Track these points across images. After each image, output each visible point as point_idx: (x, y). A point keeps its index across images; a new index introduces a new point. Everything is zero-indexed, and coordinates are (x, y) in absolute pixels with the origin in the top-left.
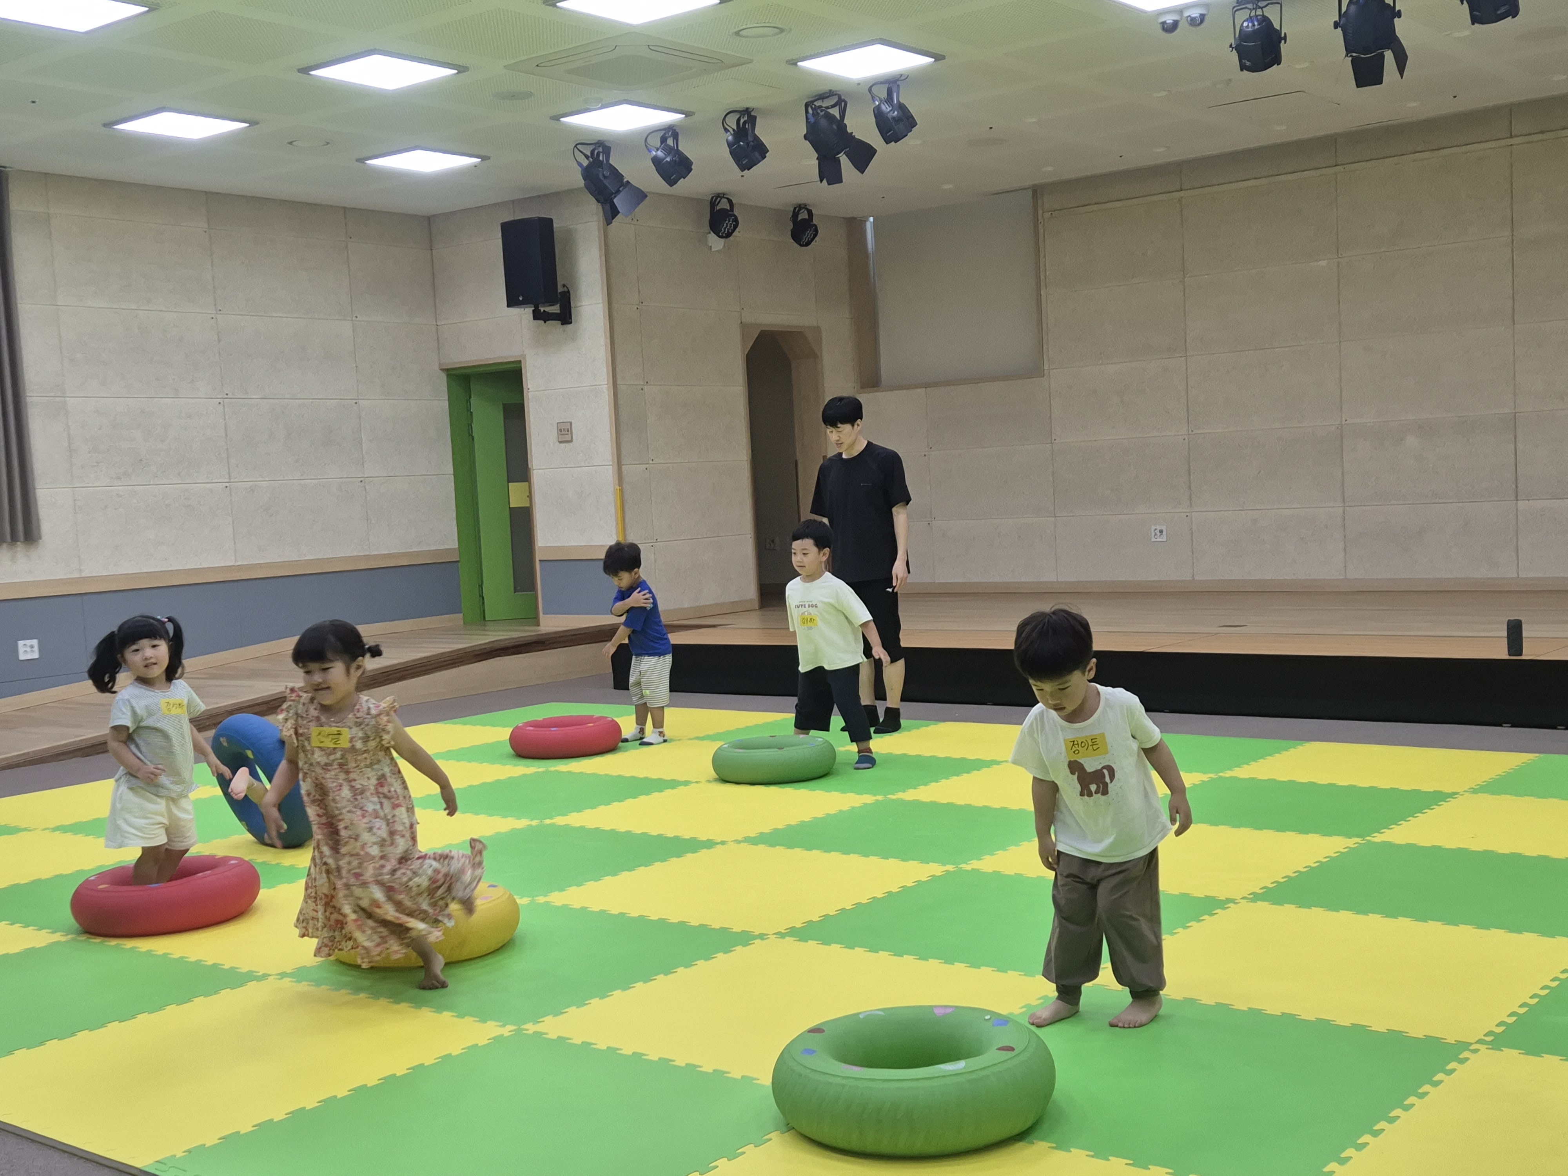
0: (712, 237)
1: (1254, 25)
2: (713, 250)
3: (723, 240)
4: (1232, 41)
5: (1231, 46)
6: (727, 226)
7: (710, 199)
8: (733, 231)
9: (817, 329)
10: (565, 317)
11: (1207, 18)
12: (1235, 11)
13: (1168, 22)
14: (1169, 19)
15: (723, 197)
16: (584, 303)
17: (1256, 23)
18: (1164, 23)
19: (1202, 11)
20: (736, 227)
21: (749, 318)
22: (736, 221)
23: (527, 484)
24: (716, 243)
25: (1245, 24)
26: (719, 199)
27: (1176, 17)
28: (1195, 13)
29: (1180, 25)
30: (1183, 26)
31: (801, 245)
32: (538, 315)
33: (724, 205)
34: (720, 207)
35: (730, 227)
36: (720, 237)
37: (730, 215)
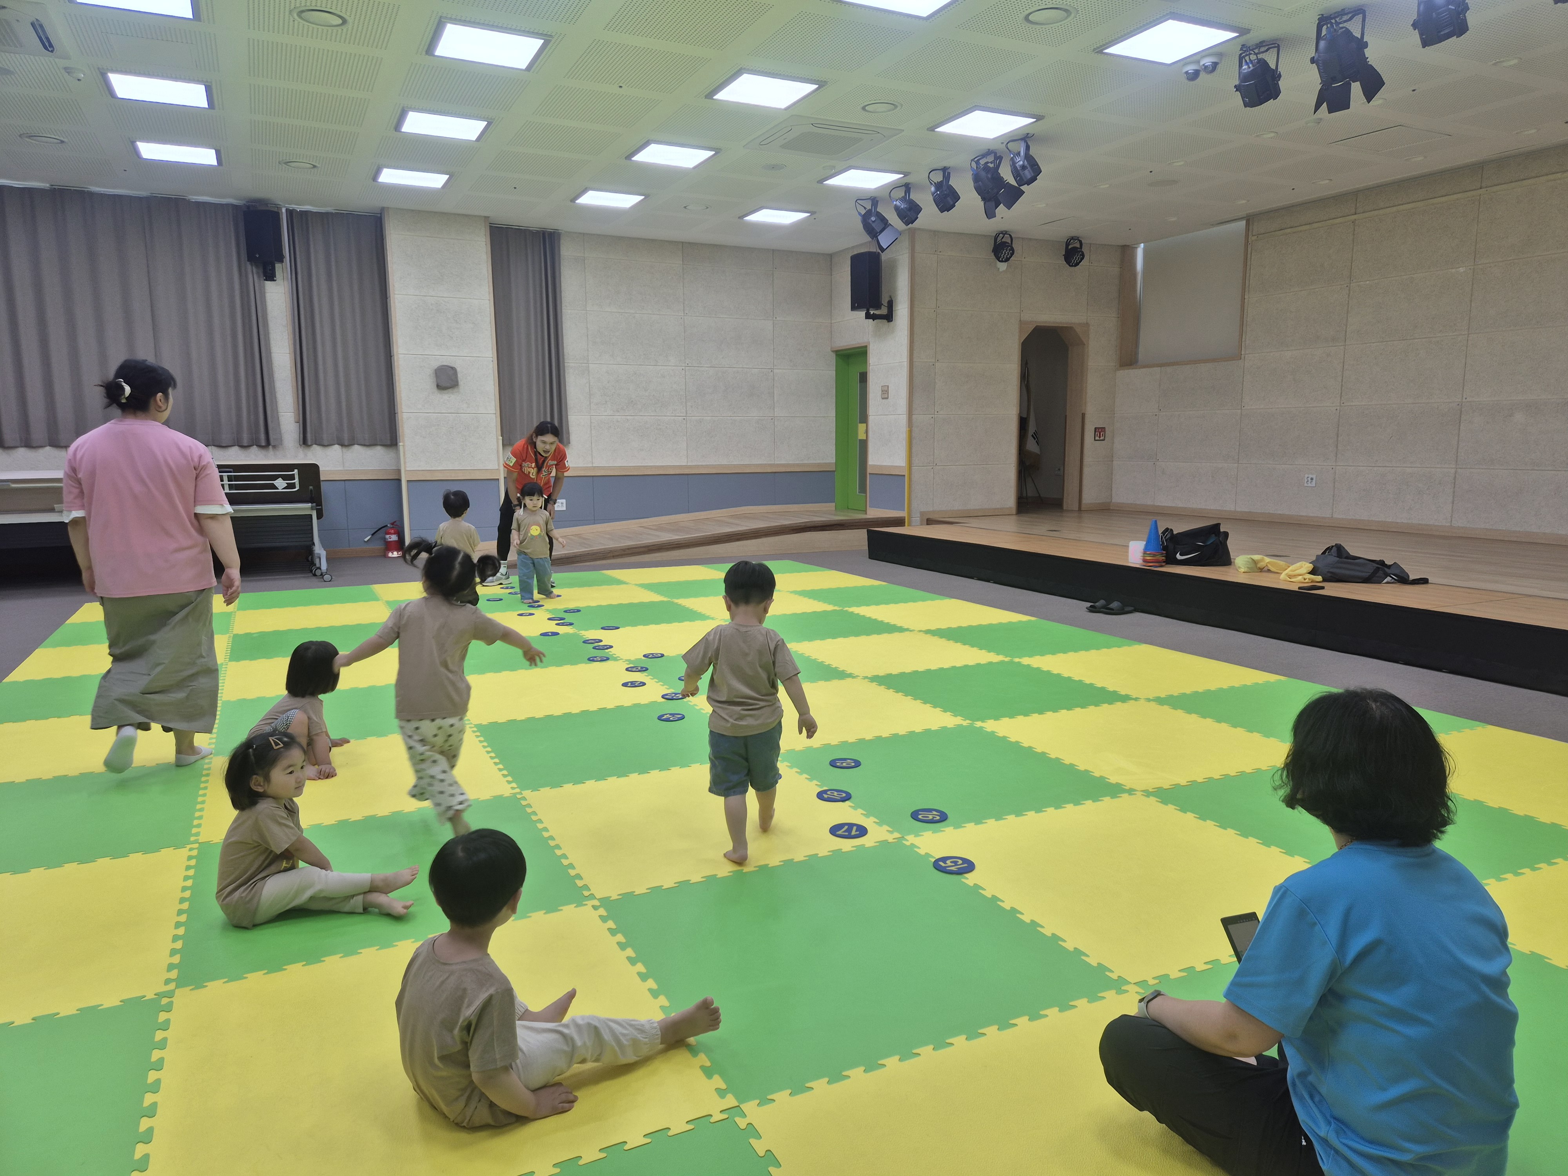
0: (997, 261)
2: (1000, 270)
3: (1005, 263)
6: (1005, 254)
7: (995, 234)
8: (1010, 257)
9: (1087, 325)
10: (889, 317)
15: (1006, 234)
16: (899, 308)
20: (1012, 254)
21: (1027, 316)
22: (1012, 250)
23: (865, 424)
24: (1002, 266)
26: (1001, 235)
30: (1202, 73)
31: (1072, 266)
32: (868, 316)
33: (1007, 239)
34: (1003, 240)
35: (1008, 254)
36: (1002, 261)
37: (1008, 246)
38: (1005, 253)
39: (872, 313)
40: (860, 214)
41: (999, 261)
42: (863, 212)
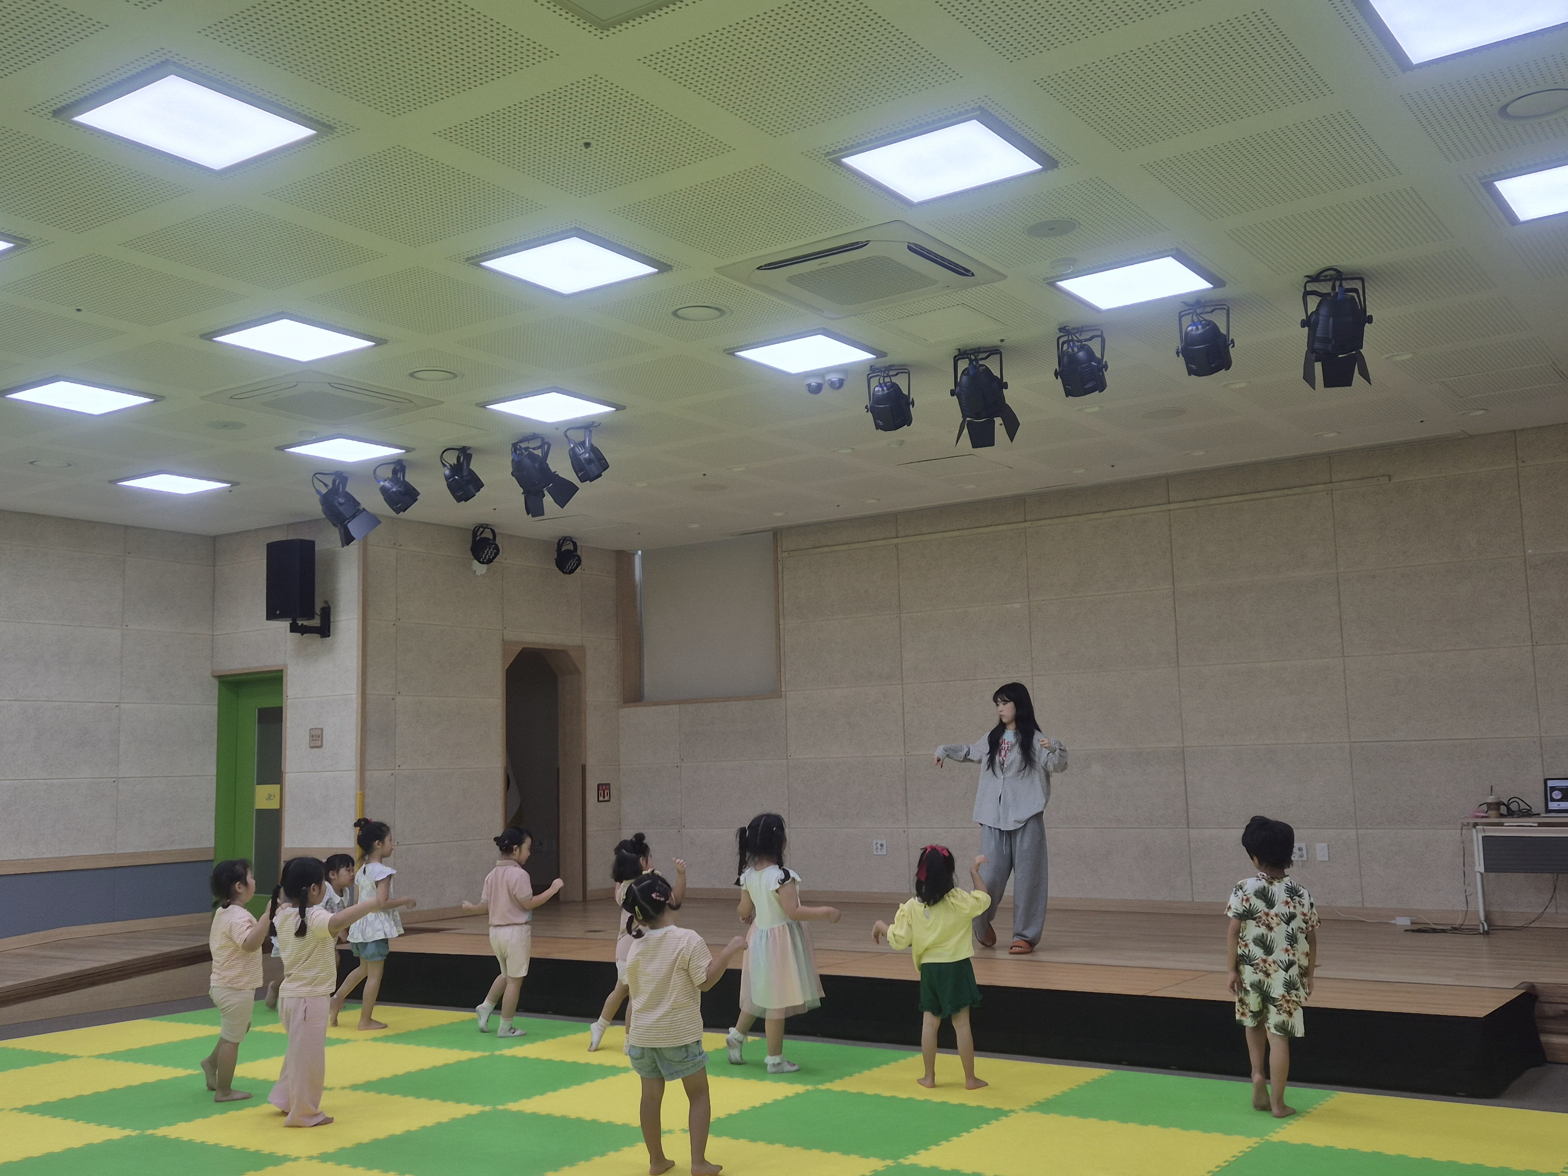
0: (476, 562)
1: (883, 390)
2: (478, 573)
3: (485, 565)
4: (867, 403)
5: (866, 407)
7: (473, 528)
8: (494, 558)
9: (583, 648)
10: (324, 630)
11: (845, 383)
12: (871, 378)
13: (813, 384)
14: (813, 382)
15: (485, 528)
16: (342, 618)
17: (885, 388)
18: (809, 385)
19: (841, 377)
20: (497, 554)
21: (512, 635)
22: (497, 548)
23: (279, 784)
24: (480, 569)
25: (877, 389)
26: (481, 529)
27: (820, 381)
28: (834, 377)
29: (824, 387)
30: (826, 388)
31: (563, 572)
32: (295, 628)
33: (488, 535)
34: (483, 536)
35: (491, 554)
36: (483, 563)
37: (492, 544)
38: (488, 552)
39: (300, 624)
40: (318, 492)
41: (480, 562)
42: (324, 491)
